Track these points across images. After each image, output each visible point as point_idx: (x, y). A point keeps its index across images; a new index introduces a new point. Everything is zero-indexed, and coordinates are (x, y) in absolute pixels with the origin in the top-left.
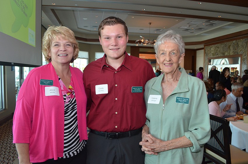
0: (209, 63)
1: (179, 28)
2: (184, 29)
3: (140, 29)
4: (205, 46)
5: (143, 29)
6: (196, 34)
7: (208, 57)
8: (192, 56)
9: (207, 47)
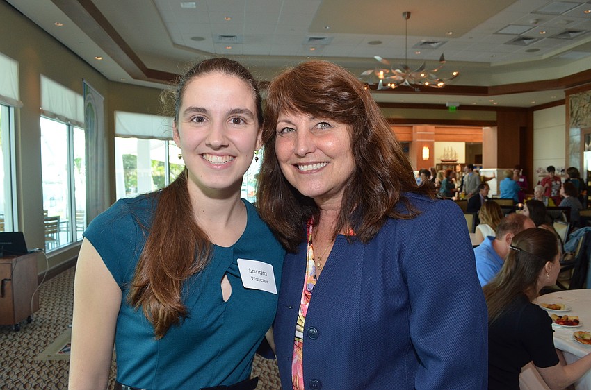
0: (586, 145)
1: (496, 33)
2: (514, 37)
3: (371, 43)
4: (568, 93)
5: (379, 43)
6: (545, 56)
7: (583, 127)
8: (521, 128)
9: (578, 95)
